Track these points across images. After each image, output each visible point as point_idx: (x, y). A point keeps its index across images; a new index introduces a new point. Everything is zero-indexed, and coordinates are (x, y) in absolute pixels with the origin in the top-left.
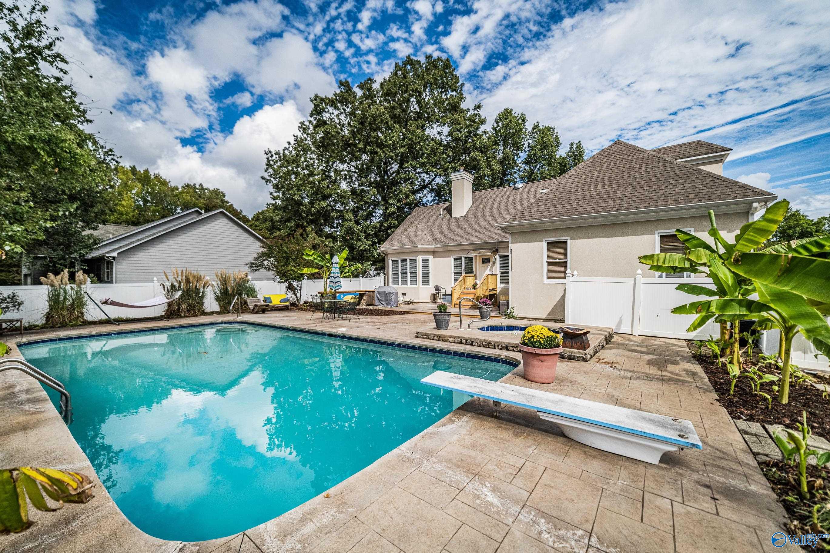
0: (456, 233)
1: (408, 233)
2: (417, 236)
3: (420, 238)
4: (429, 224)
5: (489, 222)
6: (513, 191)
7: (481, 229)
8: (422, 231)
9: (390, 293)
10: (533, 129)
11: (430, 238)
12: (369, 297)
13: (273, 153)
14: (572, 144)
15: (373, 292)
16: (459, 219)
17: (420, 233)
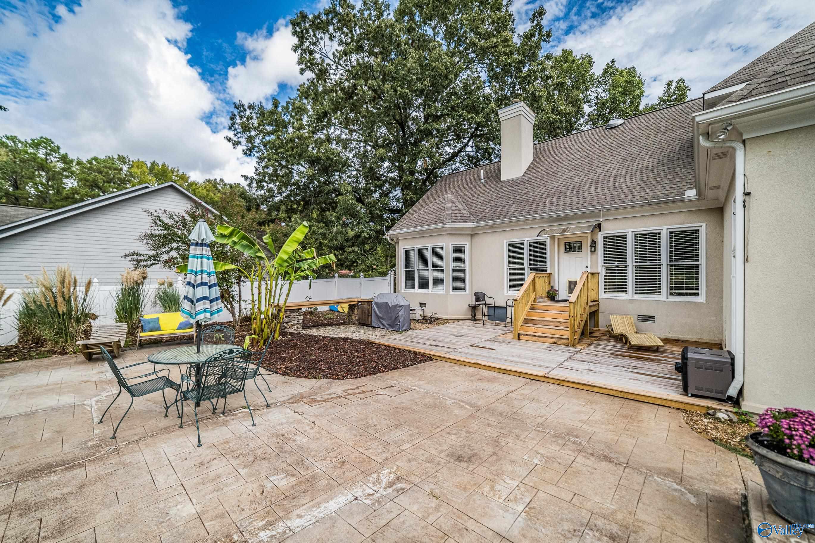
0: (511, 202)
1: (431, 207)
2: (443, 210)
3: (449, 212)
4: (463, 193)
5: (571, 179)
6: (607, 132)
7: (559, 190)
8: (453, 202)
9: (396, 306)
10: (606, 71)
11: (465, 213)
12: (363, 311)
13: (246, 107)
14: (670, 83)
15: (369, 303)
16: (514, 182)
17: (449, 205)
